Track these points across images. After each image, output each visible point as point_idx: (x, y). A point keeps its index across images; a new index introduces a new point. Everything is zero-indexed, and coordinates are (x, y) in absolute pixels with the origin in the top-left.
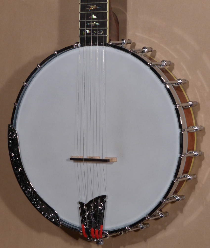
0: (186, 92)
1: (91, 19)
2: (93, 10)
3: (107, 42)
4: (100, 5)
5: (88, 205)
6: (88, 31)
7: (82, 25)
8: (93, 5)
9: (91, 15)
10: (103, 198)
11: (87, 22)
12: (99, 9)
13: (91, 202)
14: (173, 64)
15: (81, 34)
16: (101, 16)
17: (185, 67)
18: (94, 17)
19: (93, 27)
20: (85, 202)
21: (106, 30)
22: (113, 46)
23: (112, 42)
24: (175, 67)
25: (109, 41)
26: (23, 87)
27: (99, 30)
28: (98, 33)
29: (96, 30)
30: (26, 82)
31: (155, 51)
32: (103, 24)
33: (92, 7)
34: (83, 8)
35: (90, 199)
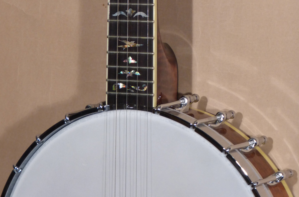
0: (291, 190)
1: (125, 64)
2: (130, 49)
3: (154, 105)
4: (140, 41)
6: (121, 86)
7: (112, 73)
8: (130, 40)
9: (126, 57)
11: (120, 70)
12: (140, 49)
14: (271, 140)
15: (110, 89)
16: (145, 61)
17: (290, 147)
18: (131, 61)
19: (130, 78)
21: (150, 86)
22: (163, 114)
23: (162, 106)
24: (274, 145)
25: (159, 102)
26: (13, 174)
27: (140, 85)
28: (138, 88)
29: (135, 84)
30: (18, 165)
31: (240, 115)
32: (147, 75)
33: (128, 45)
34: (113, 45)
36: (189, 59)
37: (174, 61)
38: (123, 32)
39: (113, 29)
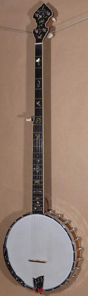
0: (76, 232)
1: (37, 203)
2: (38, 200)
3: (44, 213)
4: (40, 198)
5: (37, 279)
6: (36, 208)
7: (33, 206)
8: (38, 198)
9: (37, 202)
10: (43, 277)
11: (35, 205)
12: (40, 200)
13: (38, 278)
14: (71, 221)
15: (33, 209)
16: (41, 203)
17: (75, 222)
18: (38, 203)
19: (38, 207)
20: (36, 278)
21: (43, 209)
22: (46, 215)
23: (46, 213)
24: (72, 221)
25: (45, 213)
26: (9, 229)
27: (40, 208)
28: (40, 209)
29: (39, 208)
30: (11, 227)
31: (63, 215)
32: (42, 206)
33: (37, 199)
34: (33, 199)
35: (37, 277)
36: (51, 201)
37: (47, 202)
38: (36, 196)
39: (33, 195)
